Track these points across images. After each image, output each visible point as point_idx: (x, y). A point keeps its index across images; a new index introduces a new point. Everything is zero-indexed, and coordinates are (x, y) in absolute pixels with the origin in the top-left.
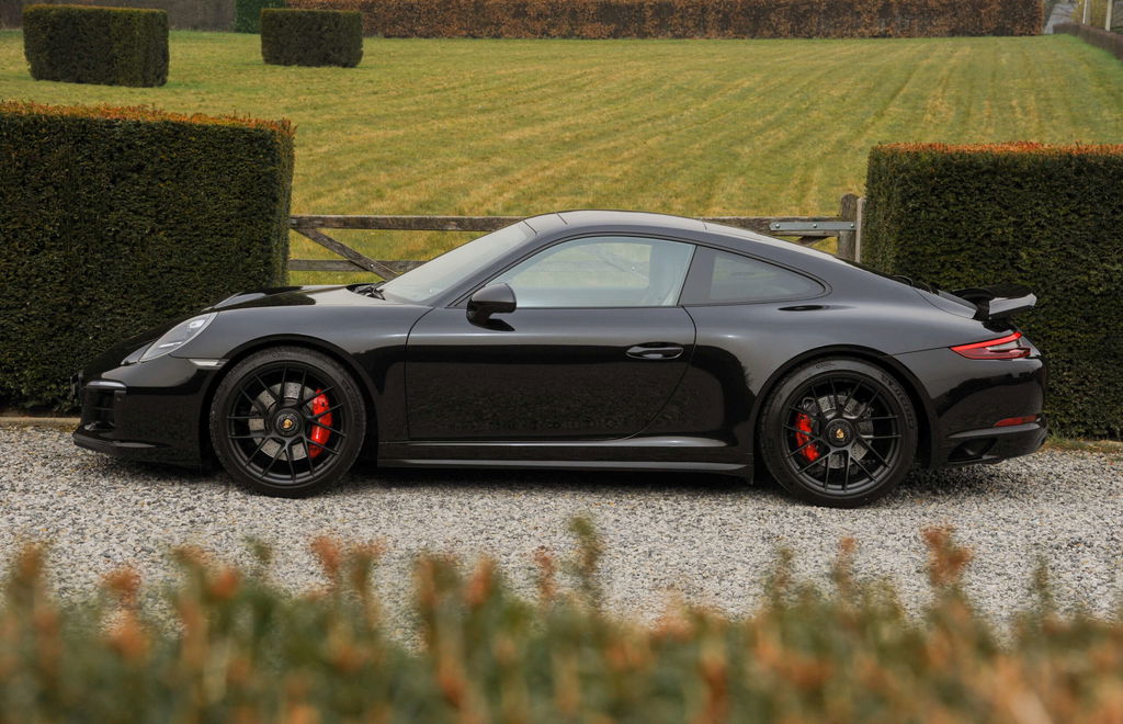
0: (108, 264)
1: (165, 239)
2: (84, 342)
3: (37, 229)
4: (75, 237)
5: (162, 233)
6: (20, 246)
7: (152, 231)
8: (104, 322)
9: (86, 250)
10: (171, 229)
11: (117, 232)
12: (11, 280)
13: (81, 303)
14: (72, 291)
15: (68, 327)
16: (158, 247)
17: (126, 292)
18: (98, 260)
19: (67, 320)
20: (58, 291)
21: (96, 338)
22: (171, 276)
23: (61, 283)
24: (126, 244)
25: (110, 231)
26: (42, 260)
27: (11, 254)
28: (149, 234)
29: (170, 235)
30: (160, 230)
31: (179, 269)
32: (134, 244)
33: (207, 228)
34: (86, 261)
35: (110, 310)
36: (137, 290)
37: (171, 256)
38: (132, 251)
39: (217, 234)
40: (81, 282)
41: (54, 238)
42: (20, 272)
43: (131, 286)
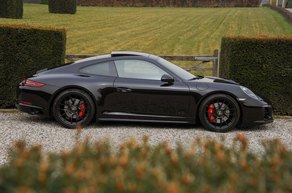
0: (16, 67)
1: (32, 61)
2: (9, 89)
4: (7, 60)
5: (31, 59)
7: (28, 58)
8: (15, 83)
9: (10, 63)
10: (34, 58)
11: (19, 59)
13: (9, 78)
14: (6, 75)
16: (30, 63)
17: (21, 75)
18: (13, 66)
19: (5, 83)
20: (2, 75)
21: (13, 87)
22: (34, 71)
23: (3, 72)
24: (21, 62)
25: (17, 58)
28: (28, 59)
29: (33, 60)
31: (36, 69)
32: (24, 62)
33: (43, 58)
34: (10, 66)
35: (17, 80)
36: (24, 75)
37: (33, 65)
38: (23, 64)
39: (46, 59)
40: (9, 72)
43: (22, 73)
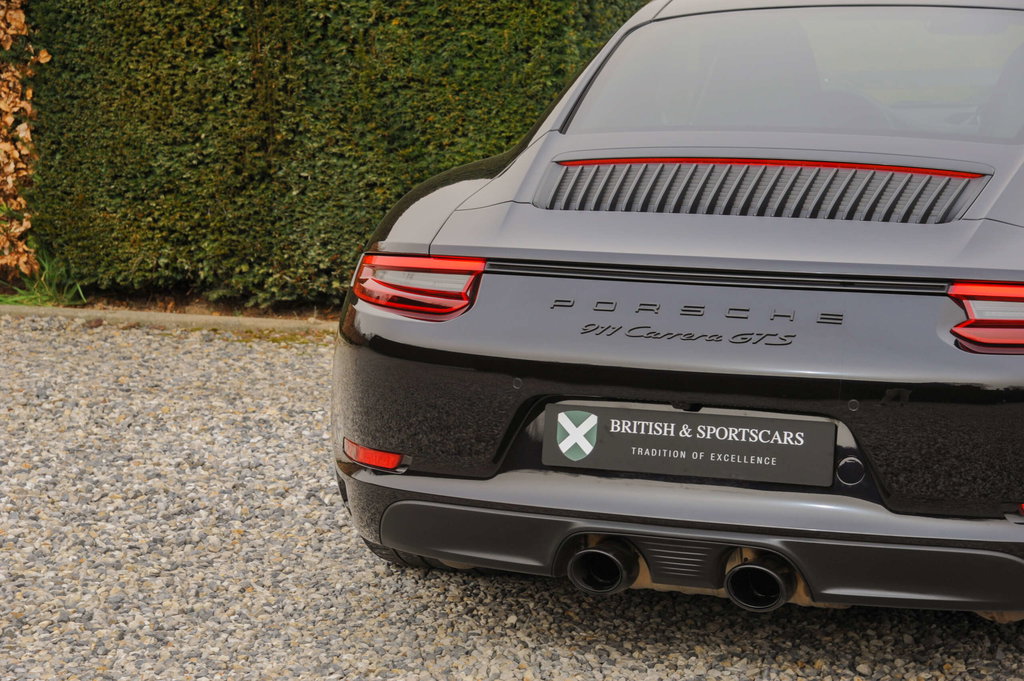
0: (316, 73)
1: (400, 31)
2: (287, 199)
3: (212, 16)
4: (266, 28)
5: (395, 22)
6: (189, 44)
7: (380, 19)
8: (314, 167)
9: (284, 50)
10: (410, 15)
11: (327, 20)
12: (178, 99)
13: (279, 137)
14: (264, 117)
15: (265, 176)
16: (389, 45)
17: (344, 120)
18: (301, 66)
19: (263, 163)
20: (245, 117)
21: (303, 192)
22: (409, 93)
23: (250, 103)
24: (343, 40)
25: (317, 18)
26: (220, 64)
27: (175, 57)
28: (375, 24)
29: (407, 25)
30: (391, 18)
31: (421, 81)
32: (355, 41)
33: (462, 13)
34: (284, 69)
35: (321, 149)
36: (360, 117)
37: (408, 61)
38: (351, 52)
39: (478, 22)
40: (278, 103)
41: (236, 32)
42: (190, 86)
43: (350, 110)
